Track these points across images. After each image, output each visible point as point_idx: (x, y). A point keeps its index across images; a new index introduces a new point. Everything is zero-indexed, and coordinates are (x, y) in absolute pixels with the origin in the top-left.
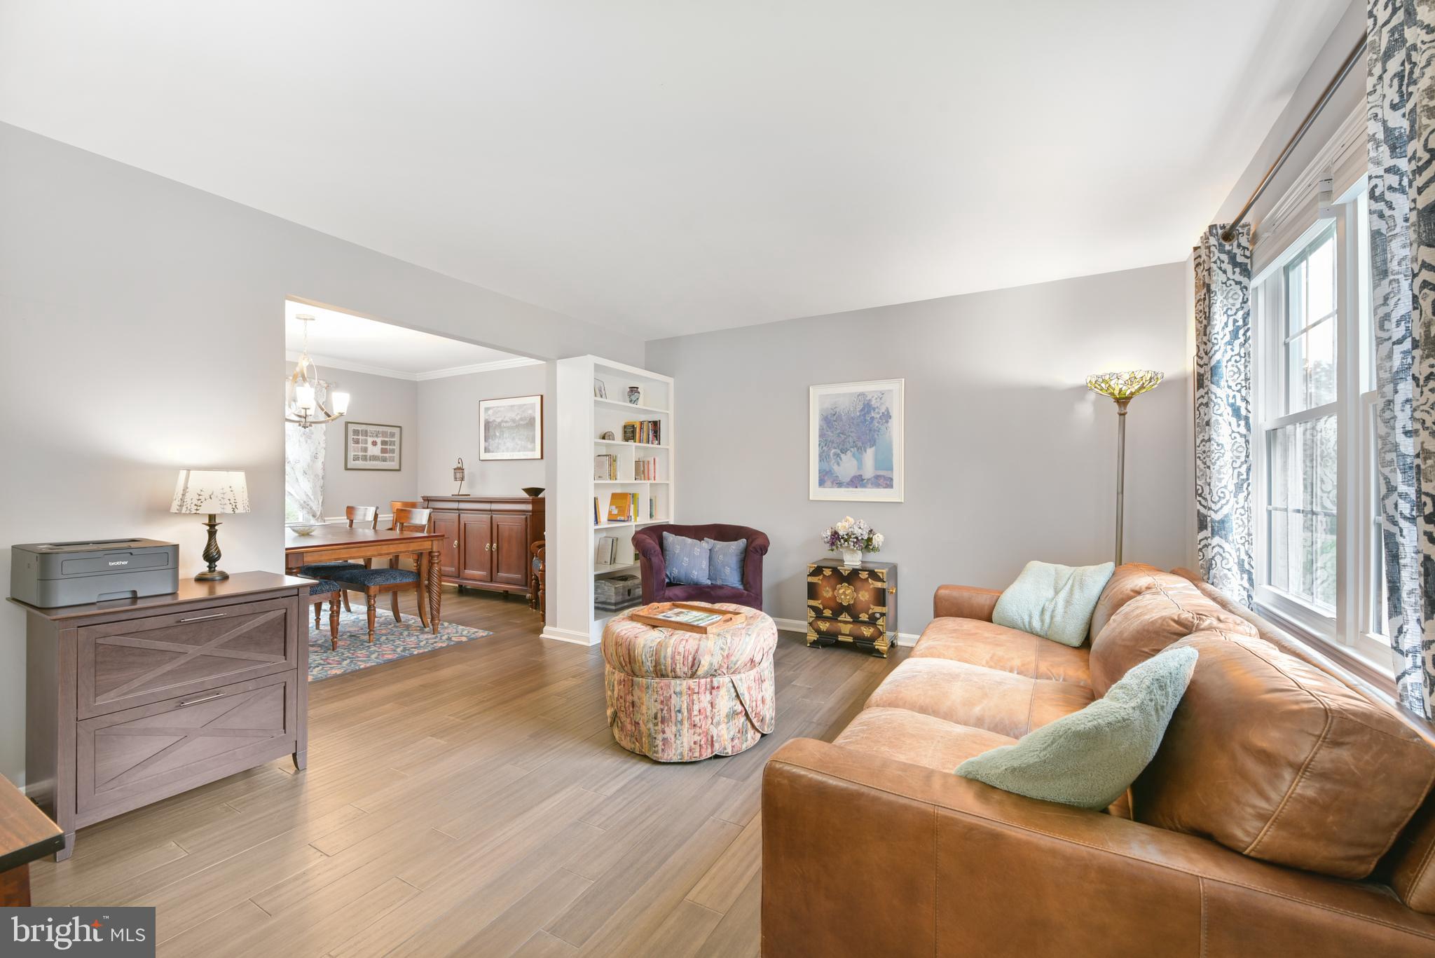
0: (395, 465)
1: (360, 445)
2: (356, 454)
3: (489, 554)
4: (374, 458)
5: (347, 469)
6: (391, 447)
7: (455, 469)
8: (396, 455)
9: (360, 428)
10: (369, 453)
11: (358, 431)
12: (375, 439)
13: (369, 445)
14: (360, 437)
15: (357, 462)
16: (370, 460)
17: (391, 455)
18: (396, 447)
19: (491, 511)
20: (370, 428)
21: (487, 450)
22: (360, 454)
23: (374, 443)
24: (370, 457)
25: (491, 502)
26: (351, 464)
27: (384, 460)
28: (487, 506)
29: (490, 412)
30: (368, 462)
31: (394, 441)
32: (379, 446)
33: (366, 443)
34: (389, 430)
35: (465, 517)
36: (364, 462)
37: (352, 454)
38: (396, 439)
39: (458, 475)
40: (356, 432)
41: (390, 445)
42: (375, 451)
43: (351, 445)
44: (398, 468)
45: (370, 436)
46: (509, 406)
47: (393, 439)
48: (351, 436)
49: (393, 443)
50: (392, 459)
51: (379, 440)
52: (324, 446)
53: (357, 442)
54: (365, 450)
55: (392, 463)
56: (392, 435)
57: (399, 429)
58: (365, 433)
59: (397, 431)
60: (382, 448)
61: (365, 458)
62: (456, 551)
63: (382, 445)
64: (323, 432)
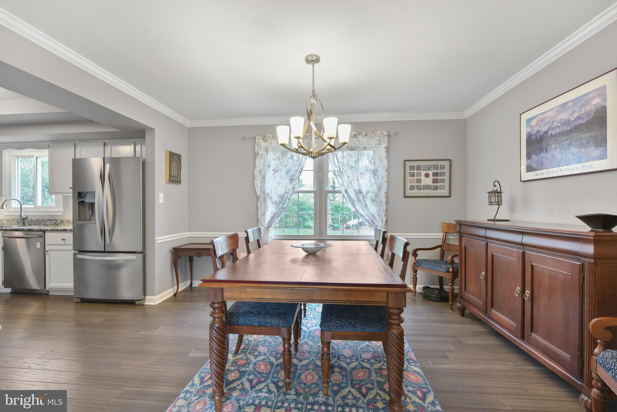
0: (445, 192)
1: (416, 177)
2: (412, 184)
3: (519, 301)
4: (427, 187)
5: (405, 197)
6: (442, 178)
7: (489, 193)
8: (446, 184)
9: (415, 164)
10: (423, 183)
11: (414, 166)
12: (427, 172)
13: (423, 177)
14: (415, 171)
15: (413, 191)
16: (424, 189)
17: (441, 184)
18: (446, 178)
19: (521, 244)
20: (422, 163)
21: (530, 169)
22: (416, 184)
23: (427, 175)
24: (424, 186)
25: (523, 233)
26: (409, 193)
27: (436, 188)
28: (517, 238)
29: (533, 123)
30: (422, 191)
31: (444, 173)
32: (431, 177)
33: (420, 176)
34: (440, 163)
35: (492, 246)
36: (419, 191)
37: (409, 185)
38: (446, 170)
39: (493, 199)
40: (412, 168)
41: (441, 176)
42: (429, 181)
43: (408, 178)
44: (448, 195)
45: (423, 170)
46: (558, 106)
47: (444, 171)
48: (408, 171)
49: (443, 174)
50: (443, 188)
51: (431, 173)
52: (386, 179)
53: (412, 175)
54: (419, 181)
55: (444, 191)
56: (443, 167)
57: (448, 162)
58: (419, 168)
59: (447, 164)
60: (433, 179)
61: (419, 188)
62: (484, 283)
63: (433, 176)
64: (385, 169)
